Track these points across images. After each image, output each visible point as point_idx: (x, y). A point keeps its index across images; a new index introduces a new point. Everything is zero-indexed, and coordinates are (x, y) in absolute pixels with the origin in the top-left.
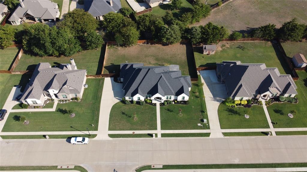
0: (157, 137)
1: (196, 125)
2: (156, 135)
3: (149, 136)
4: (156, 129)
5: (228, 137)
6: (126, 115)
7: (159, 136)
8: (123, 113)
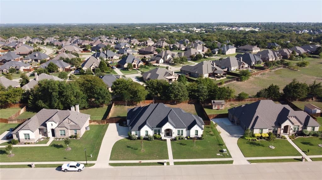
0: (169, 165)
1: (215, 155)
2: (168, 163)
3: (159, 164)
4: (167, 158)
5: (256, 163)
6: (132, 148)
7: (172, 164)
8: (128, 147)
